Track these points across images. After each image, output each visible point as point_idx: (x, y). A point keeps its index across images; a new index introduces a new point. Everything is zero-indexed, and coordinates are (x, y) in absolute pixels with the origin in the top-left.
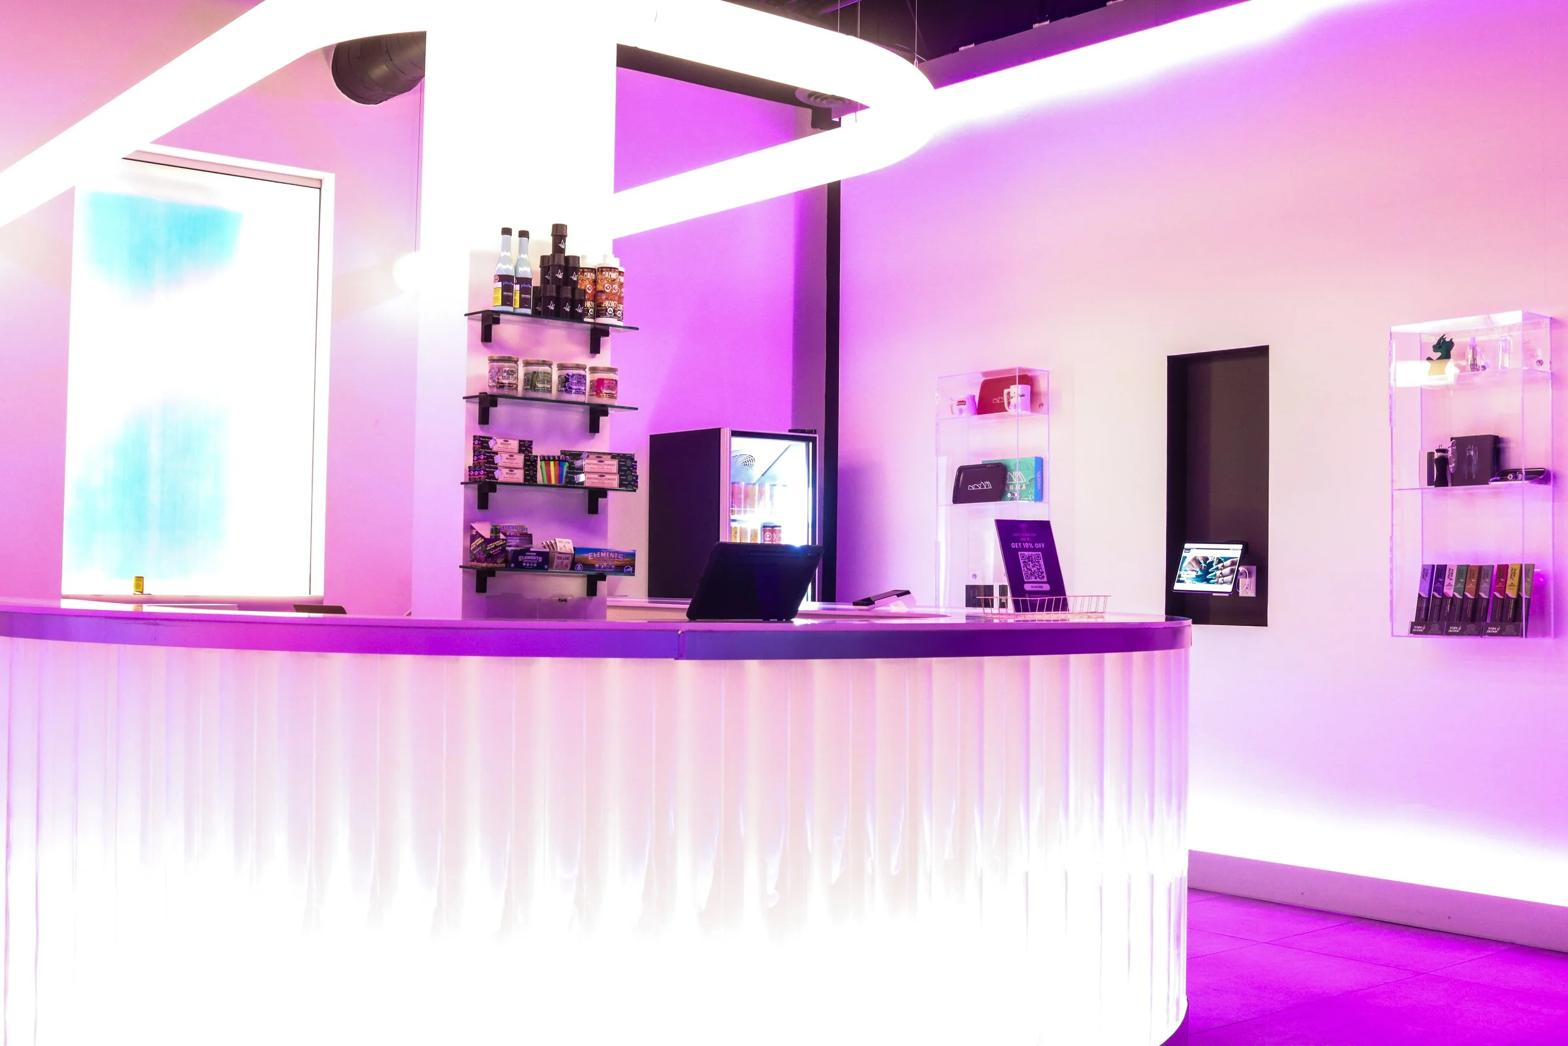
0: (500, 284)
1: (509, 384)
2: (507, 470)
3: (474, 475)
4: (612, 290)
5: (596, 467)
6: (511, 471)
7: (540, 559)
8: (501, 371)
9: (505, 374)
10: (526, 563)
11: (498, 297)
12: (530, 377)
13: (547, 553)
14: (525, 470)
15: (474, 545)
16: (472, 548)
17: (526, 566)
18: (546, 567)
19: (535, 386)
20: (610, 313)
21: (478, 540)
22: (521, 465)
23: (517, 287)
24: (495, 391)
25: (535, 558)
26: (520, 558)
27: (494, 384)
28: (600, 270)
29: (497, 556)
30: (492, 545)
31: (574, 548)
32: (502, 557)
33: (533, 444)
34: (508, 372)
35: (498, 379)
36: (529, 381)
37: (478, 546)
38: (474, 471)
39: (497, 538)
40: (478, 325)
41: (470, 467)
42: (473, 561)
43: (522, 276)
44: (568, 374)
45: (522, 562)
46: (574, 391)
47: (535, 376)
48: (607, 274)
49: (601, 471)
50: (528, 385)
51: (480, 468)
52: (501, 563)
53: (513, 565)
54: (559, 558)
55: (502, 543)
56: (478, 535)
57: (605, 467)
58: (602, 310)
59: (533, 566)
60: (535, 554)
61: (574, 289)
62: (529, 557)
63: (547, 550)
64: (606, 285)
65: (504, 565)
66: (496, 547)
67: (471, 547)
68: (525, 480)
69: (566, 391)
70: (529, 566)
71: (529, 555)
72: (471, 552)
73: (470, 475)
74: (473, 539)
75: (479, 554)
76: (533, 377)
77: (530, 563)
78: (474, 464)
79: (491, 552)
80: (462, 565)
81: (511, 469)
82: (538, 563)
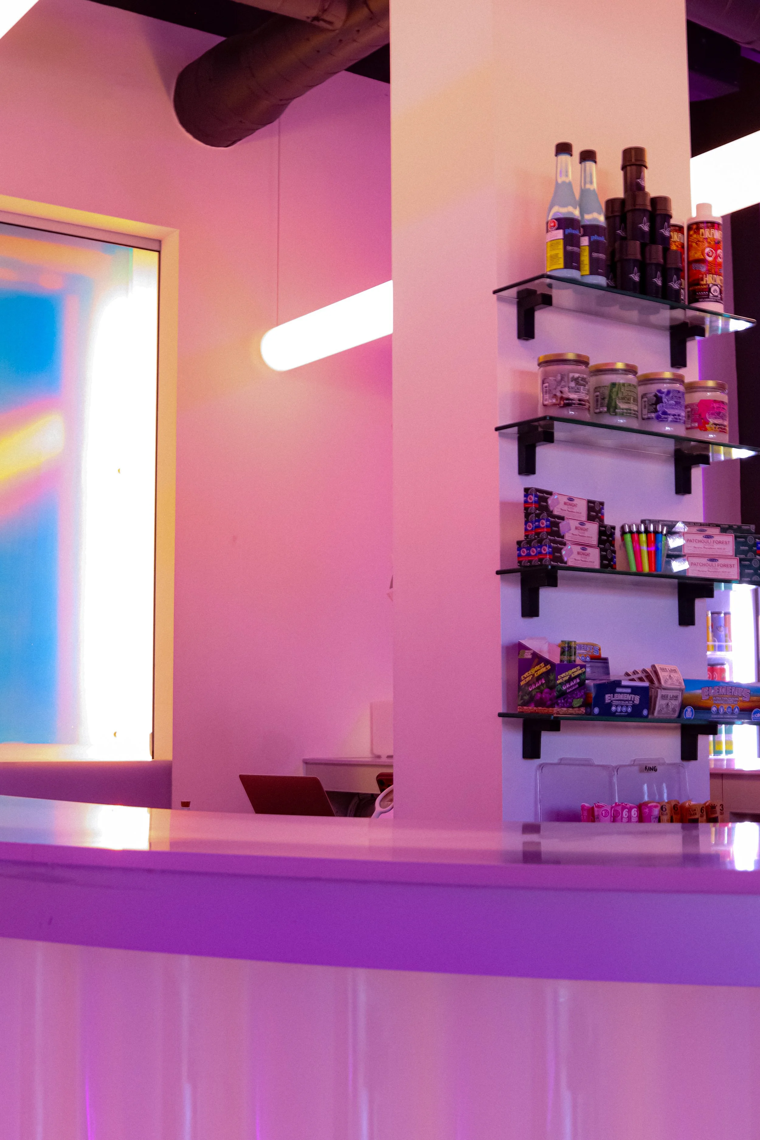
0: (559, 234)
1: (580, 400)
2: (578, 548)
3: (529, 555)
4: (716, 258)
5: (701, 545)
6: (584, 549)
7: (637, 699)
8: (566, 379)
9: (573, 384)
10: (617, 706)
11: (557, 255)
12: (607, 392)
13: (646, 689)
14: (602, 550)
15: (527, 676)
16: (522, 683)
17: (616, 711)
18: (645, 712)
19: (616, 407)
20: (716, 294)
21: (538, 667)
22: (594, 541)
23: (585, 241)
24: (554, 412)
25: (629, 697)
26: (608, 698)
27: (554, 401)
28: (695, 227)
29: (573, 694)
30: (564, 676)
31: (685, 681)
32: (580, 697)
33: (605, 506)
34: (576, 380)
35: (561, 392)
36: (603, 399)
37: (539, 678)
38: (528, 549)
39: (572, 665)
40: (511, 313)
41: (519, 543)
42: (526, 704)
43: (588, 223)
44: (659, 391)
45: (610, 705)
46: (670, 418)
47: (615, 390)
48: (707, 233)
49: (710, 552)
50: (602, 406)
51: (540, 541)
52: (579, 707)
53: (596, 710)
54: (664, 697)
55: (580, 672)
56: (536, 661)
57: (716, 546)
58: (703, 290)
59: (627, 712)
60: (629, 690)
61: (666, 249)
62: (621, 697)
63: (646, 684)
64: (707, 250)
65: (583, 710)
66: (571, 679)
67: (520, 680)
68: (602, 565)
69: (658, 418)
70: (621, 712)
71: (621, 693)
72: (520, 687)
73: (519, 555)
74: (524, 666)
75: (541, 692)
76: (611, 391)
77: (622, 706)
78: (527, 536)
79: (564, 688)
80: (501, 710)
81: (584, 546)
82: (634, 706)
